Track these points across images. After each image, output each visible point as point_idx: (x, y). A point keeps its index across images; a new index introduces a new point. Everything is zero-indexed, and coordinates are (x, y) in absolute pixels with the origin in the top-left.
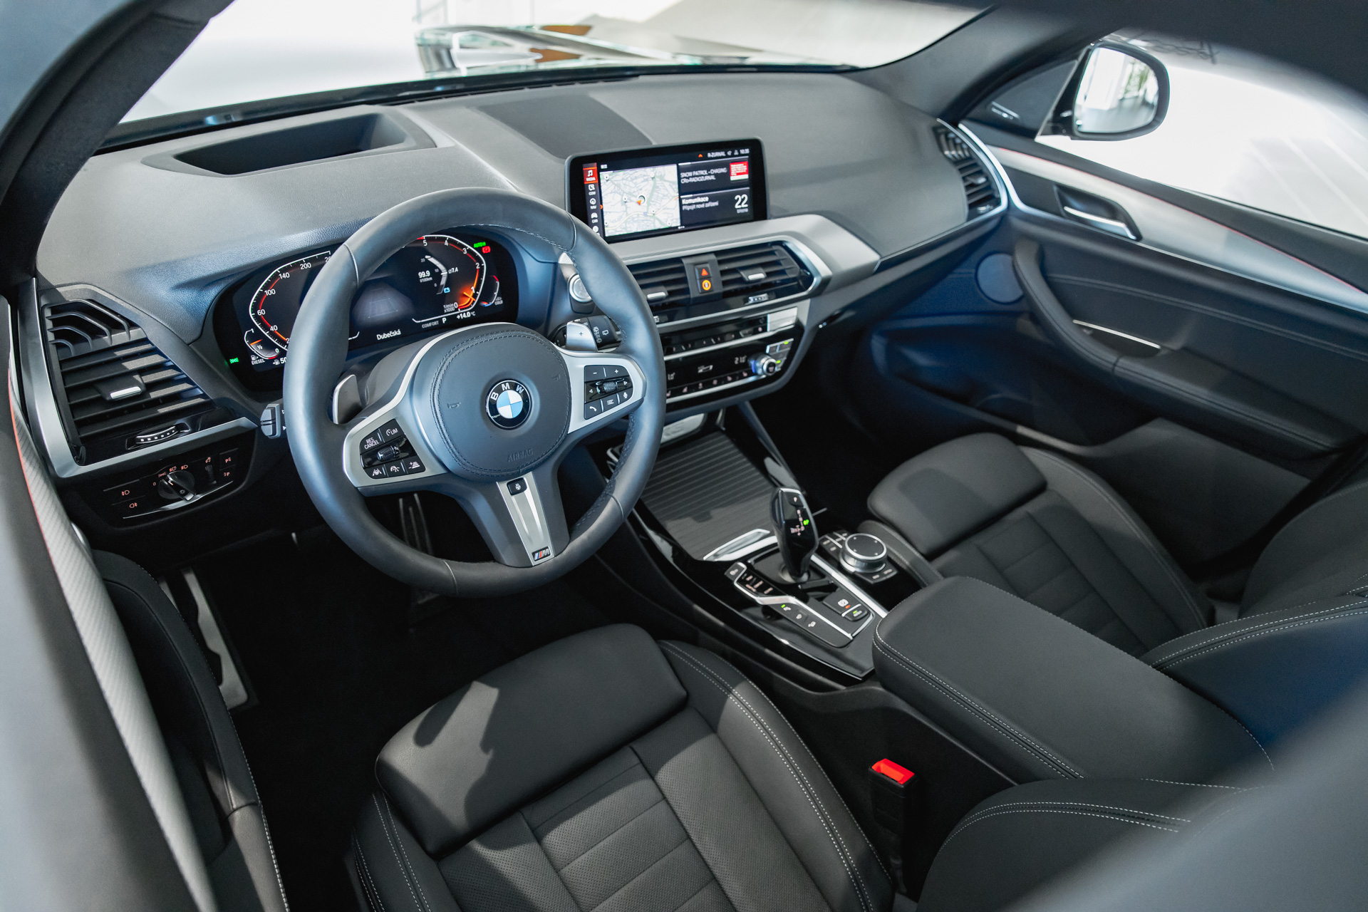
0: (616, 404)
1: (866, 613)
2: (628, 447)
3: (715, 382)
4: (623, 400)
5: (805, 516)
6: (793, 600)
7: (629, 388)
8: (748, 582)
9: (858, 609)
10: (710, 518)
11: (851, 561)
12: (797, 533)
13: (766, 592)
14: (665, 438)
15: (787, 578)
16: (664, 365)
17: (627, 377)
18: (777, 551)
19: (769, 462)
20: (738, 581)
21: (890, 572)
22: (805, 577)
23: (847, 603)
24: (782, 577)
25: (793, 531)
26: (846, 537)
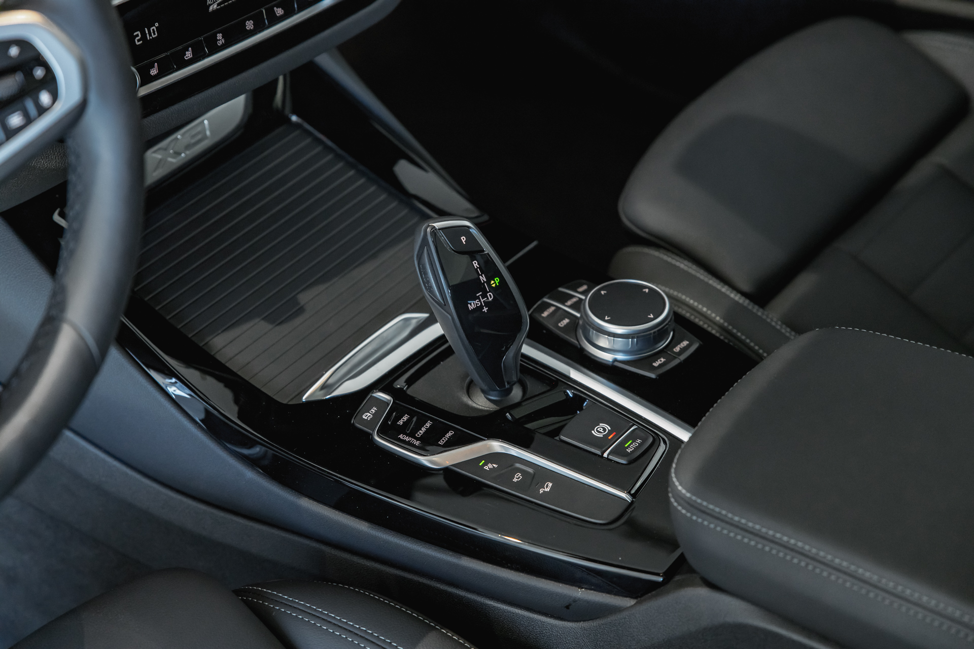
0: (29, 121)
1: (651, 440)
2: (77, 207)
3: (250, 25)
4: (42, 110)
5: (490, 269)
6: (497, 446)
7: (50, 82)
8: (403, 429)
9: (632, 437)
10: (301, 310)
11: (603, 342)
12: (481, 307)
13: (441, 443)
14: (153, 175)
15: (481, 402)
16: (115, 15)
17: (40, 61)
18: (449, 352)
19: (404, 170)
20: (382, 432)
21: (685, 347)
22: (517, 393)
23: (608, 428)
24: (470, 403)
25: (472, 305)
26: (585, 293)
